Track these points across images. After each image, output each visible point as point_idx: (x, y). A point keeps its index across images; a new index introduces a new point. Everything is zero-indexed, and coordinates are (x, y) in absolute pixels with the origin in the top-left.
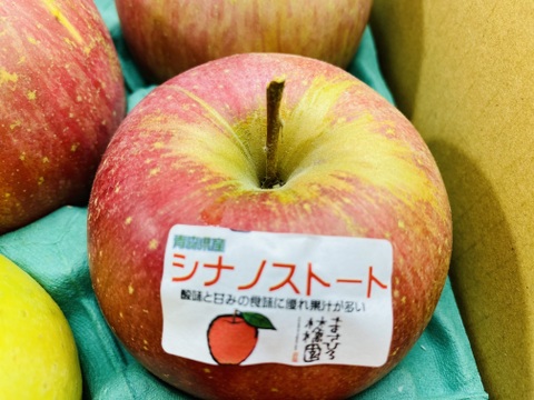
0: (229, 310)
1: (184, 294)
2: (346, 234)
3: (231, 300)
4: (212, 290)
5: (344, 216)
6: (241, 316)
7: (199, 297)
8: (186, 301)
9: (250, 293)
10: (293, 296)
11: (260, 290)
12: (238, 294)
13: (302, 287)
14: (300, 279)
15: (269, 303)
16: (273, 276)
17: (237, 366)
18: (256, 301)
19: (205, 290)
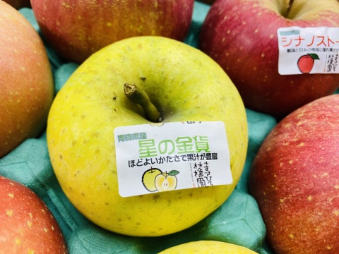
0: (305, 53)
1: (289, 51)
2: (334, 26)
3: (305, 50)
4: (298, 47)
5: (332, 22)
6: (309, 55)
7: (294, 51)
8: (289, 53)
9: (311, 47)
10: (325, 47)
11: (314, 46)
12: (307, 48)
13: (327, 44)
14: (326, 41)
15: (318, 50)
16: (318, 41)
17: (308, 74)
18: (313, 49)
19: (295, 48)
